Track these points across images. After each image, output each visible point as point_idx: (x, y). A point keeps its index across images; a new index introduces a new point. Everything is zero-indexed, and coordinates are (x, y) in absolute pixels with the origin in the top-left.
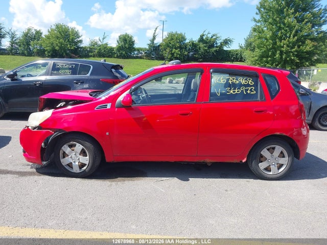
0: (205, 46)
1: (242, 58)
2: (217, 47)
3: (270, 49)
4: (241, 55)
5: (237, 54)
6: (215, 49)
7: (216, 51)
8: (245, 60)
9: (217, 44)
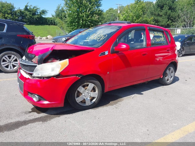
0: (30, 14)
1: (55, 23)
2: (38, 15)
3: (76, 18)
4: (54, 21)
5: (52, 20)
6: (37, 16)
7: (38, 18)
8: (57, 24)
9: (37, 13)
